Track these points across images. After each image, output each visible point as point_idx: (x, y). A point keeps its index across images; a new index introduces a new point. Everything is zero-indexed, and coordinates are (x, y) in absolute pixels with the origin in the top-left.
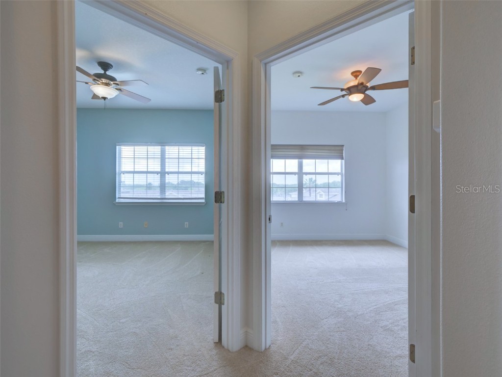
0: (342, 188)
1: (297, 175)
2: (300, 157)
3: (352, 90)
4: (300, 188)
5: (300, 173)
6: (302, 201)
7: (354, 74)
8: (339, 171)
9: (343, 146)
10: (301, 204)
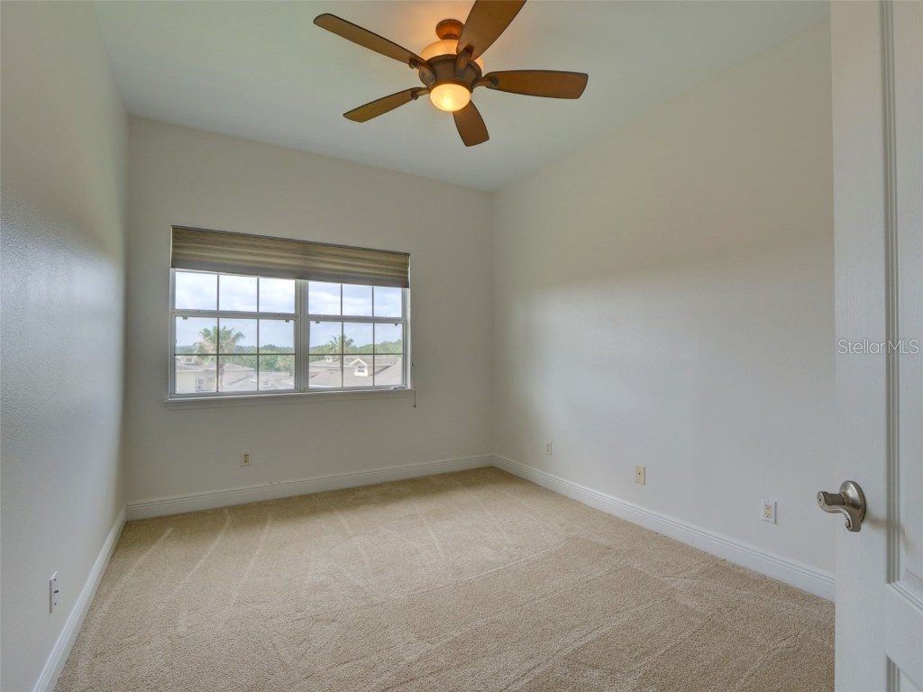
0: (404, 354)
1: (292, 322)
2: (303, 274)
3: (440, 68)
4: (302, 356)
5: (301, 318)
6: (307, 389)
7: (446, 31)
8: (398, 314)
9: (407, 255)
10: (303, 400)
